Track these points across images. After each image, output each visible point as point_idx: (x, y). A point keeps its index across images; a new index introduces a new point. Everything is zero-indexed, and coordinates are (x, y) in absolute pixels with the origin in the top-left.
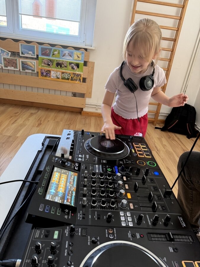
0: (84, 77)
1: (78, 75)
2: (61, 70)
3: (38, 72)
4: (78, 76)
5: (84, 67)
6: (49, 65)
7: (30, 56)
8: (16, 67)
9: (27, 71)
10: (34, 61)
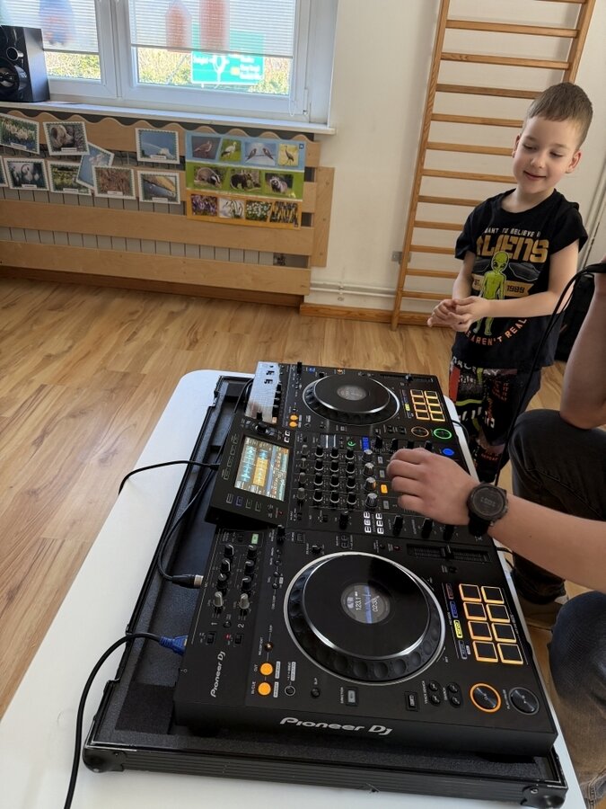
0: (307, 211)
1: (291, 206)
2: (244, 195)
3: (184, 203)
4: (290, 210)
5: (307, 184)
6: (213, 182)
7: (164, 160)
8: (128, 191)
9: (155, 200)
10: (174, 174)
